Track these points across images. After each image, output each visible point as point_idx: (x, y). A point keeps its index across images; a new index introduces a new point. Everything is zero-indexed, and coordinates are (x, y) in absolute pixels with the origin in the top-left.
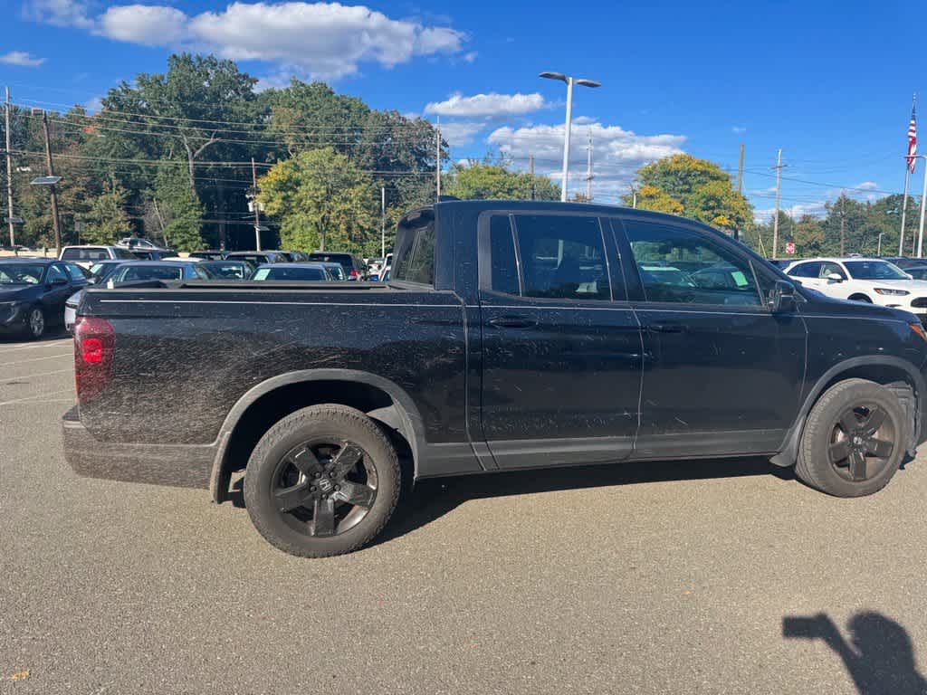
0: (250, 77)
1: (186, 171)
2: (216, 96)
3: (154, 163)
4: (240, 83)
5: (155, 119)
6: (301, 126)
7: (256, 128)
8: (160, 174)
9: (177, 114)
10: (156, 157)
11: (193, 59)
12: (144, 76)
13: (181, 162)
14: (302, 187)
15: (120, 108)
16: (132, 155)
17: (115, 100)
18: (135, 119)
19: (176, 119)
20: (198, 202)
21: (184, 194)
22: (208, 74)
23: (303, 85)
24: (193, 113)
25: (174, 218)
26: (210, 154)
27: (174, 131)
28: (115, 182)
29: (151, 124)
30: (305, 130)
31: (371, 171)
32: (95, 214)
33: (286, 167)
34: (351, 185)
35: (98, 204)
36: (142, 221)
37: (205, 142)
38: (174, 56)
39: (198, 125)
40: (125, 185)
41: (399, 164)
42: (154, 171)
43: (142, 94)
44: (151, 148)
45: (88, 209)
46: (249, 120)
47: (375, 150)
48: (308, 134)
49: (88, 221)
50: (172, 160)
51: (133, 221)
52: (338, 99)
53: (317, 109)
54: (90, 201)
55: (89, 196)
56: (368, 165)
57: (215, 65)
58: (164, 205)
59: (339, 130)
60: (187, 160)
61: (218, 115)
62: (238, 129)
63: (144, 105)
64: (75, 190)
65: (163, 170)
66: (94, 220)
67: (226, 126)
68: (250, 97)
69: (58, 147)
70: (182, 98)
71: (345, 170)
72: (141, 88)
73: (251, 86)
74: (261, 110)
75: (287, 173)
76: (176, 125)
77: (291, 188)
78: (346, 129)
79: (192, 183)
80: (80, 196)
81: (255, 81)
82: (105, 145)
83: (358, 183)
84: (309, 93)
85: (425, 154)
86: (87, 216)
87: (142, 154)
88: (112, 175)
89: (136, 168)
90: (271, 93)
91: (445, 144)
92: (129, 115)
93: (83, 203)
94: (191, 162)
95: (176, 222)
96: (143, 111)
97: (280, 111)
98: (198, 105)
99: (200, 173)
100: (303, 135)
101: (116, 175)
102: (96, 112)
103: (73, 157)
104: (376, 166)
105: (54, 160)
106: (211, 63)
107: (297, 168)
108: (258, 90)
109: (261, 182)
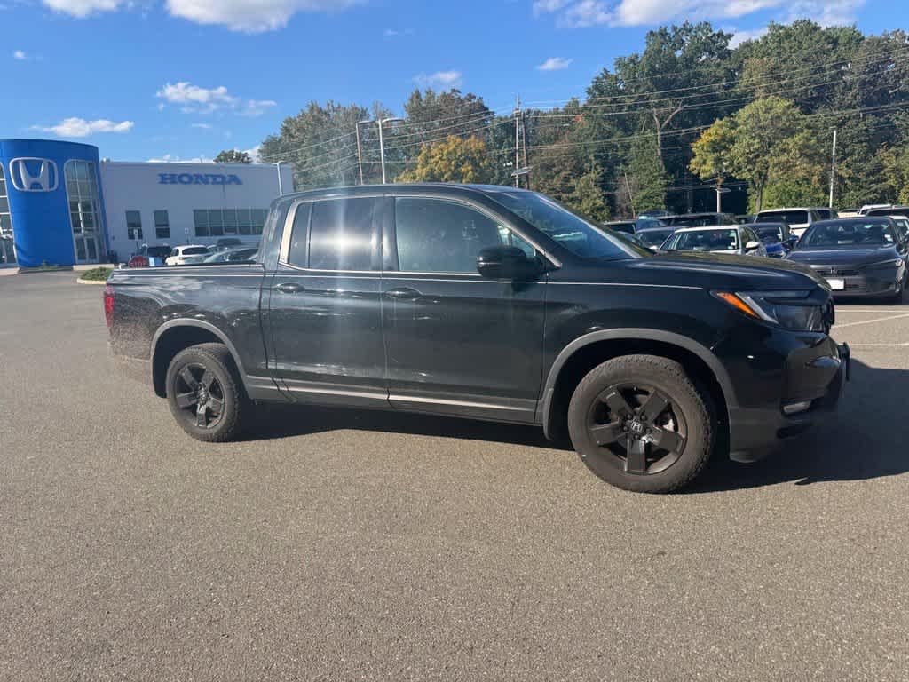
0: (725, 33)
1: (654, 142)
2: (689, 61)
3: (627, 140)
4: (714, 43)
5: (632, 98)
6: (774, 74)
7: (726, 88)
8: (633, 149)
9: (648, 89)
10: (630, 133)
11: (669, 31)
12: (621, 59)
13: (650, 135)
14: (736, 145)
15: (602, 93)
16: (610, 135)
17: (598, 88)
18: (614, 101)
19: (647, 93)
20: (664, 171)
21: (652, 165)
22: (683, 41)
23: (781, 28)
24: (665, 86)
25: (641, 189)
26: (679, 120)
27: (648, 106)
28: (594, 162)
29: (629, 102)
30: (778, 78)
31: (859, 109)
32: (577, 194)
33: (721, 126)
34: (793, 134)
35: (578, 184)
36: (614, 195)
37: (673, 111)
38: (651, 32)
39: (670, 95)
40: (603, 165)
41: (899, 95)
42: (627, 147)
43: (620, 77)
44: (627, 126)
45: (572, 189)
46: (718, 80)
48: (783, 82)
49: (572, 199)
50: (644, 134)
51: (605, 196)
52: (823, 33)
53: (794, 52)
54: (573, 182)
55: (574, 178)
56: (854, 102)
57: (690, 31)
58: (634, 178)
59: (822, 70)
60: (655, 131)
61: (687, 82)
62: (707, 92)
63: (621, 87)
64: (563, 174)
65: (635, 145)
66: (577, 198)
67: (695, 91)
68: (725, 54)
69: (554, 139)
70: (653, 71)
71: (784, 118)
72: (618, 71)
73: (727, 43)
74: (734, 66)
75: (721, 132)
76: (647, 99)
77: (725, 148)
78: (827, 66)
79: (659, 153)
80: (566, 179)
81: (730, 36)
82: (589, 130)
83: (802, 131)
84: (789, 35)
86: (571, 196)
87: (619, 133)
88: (592, 157)
89: (613, 146)
90: (747, 45)
92: (609, 99)
93: (569, 185)
94: (659, 133)
95: (644, 193)
96: (621, 92)
97: (754, 62)
98: (669, 76)
99: (665, 142)
100: (775, 83)
101: (595, 156)
102: (583, 101)
103: (563, 146)
104: (867, 102)
105: (550, 150)
106: (687, 29)
107: (734, 125)
108: (733, 45)
109: (697, 147)
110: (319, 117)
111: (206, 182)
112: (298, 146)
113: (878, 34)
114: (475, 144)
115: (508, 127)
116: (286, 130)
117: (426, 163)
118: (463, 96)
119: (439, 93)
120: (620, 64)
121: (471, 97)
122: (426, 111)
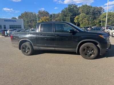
2: (73, 9)
3: (66, 18)
4: (76, 6)
6: (83, 10)
11: (71, 5)
17: (62, 11)
19: (68, 12)
21: (69, 21)
24: (70, 11)
26: (72, 16)
27: (68, 14)
29: (66, 13)
34: (86, 18)
37: (71, 14)
41: (96, 14)
43: (65, 10)
44: (66, 16)
46: (76, 11)
47: (92, 12)
52: (88, 6)
60: (69, 17)
67: (74, 12)
68: (77, 8)
69: (57, 17)
70: (69, 10)
71: (85, 16)
77: (78, 19)
82: (61, 16)
84: (84, 6)
85: (100, 12)
89: (64, 18)
90: (79, 7)
91: (104, 10)
92: (64, 13)
97: (80, 9)
99: (71, 18)
102: (60, 13)
103: (58, 18)
104: (93, 14)
105: (57, 19)
106: (73, 5)
107: (79, 16)
108: (78, 7)
109: (75, 19)
110: (26, 13)
111: (11, 21)
112: (23, 17)
113: (94, 7)
114: (48, 17)
115: (51, 15)
116: (22, 15)
117: (41, 20)
118: (45, 11)
119: (42, 11)
120: (65, 8)
121: (46, 12)
122: (41, 13)
